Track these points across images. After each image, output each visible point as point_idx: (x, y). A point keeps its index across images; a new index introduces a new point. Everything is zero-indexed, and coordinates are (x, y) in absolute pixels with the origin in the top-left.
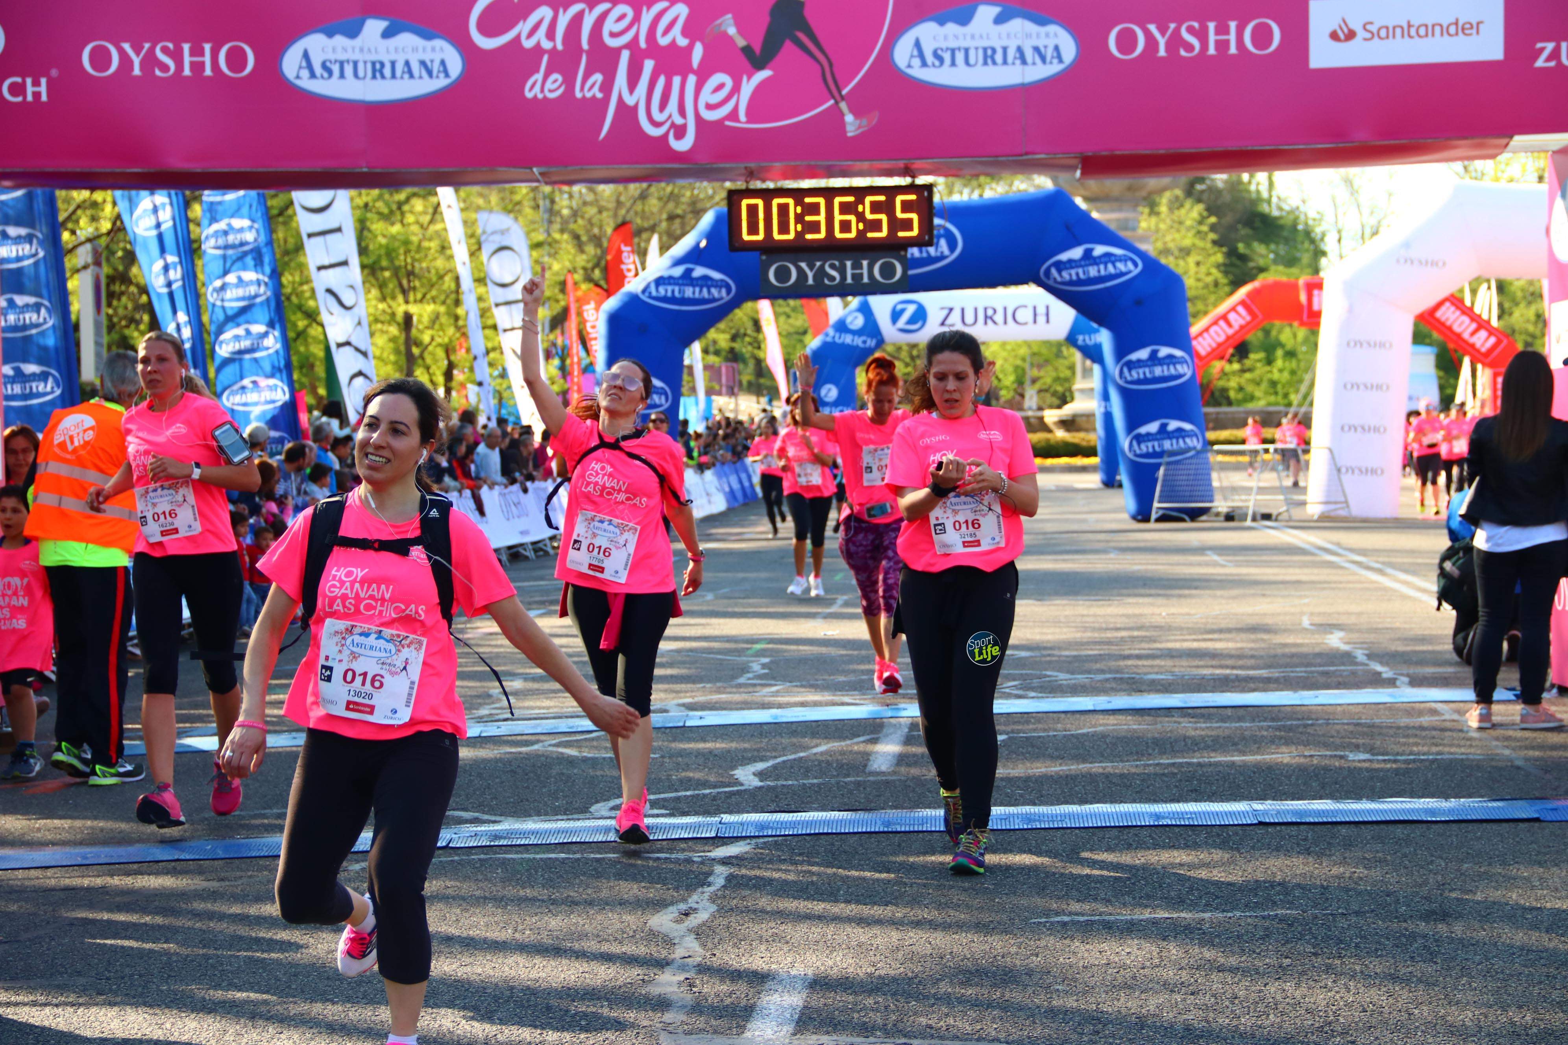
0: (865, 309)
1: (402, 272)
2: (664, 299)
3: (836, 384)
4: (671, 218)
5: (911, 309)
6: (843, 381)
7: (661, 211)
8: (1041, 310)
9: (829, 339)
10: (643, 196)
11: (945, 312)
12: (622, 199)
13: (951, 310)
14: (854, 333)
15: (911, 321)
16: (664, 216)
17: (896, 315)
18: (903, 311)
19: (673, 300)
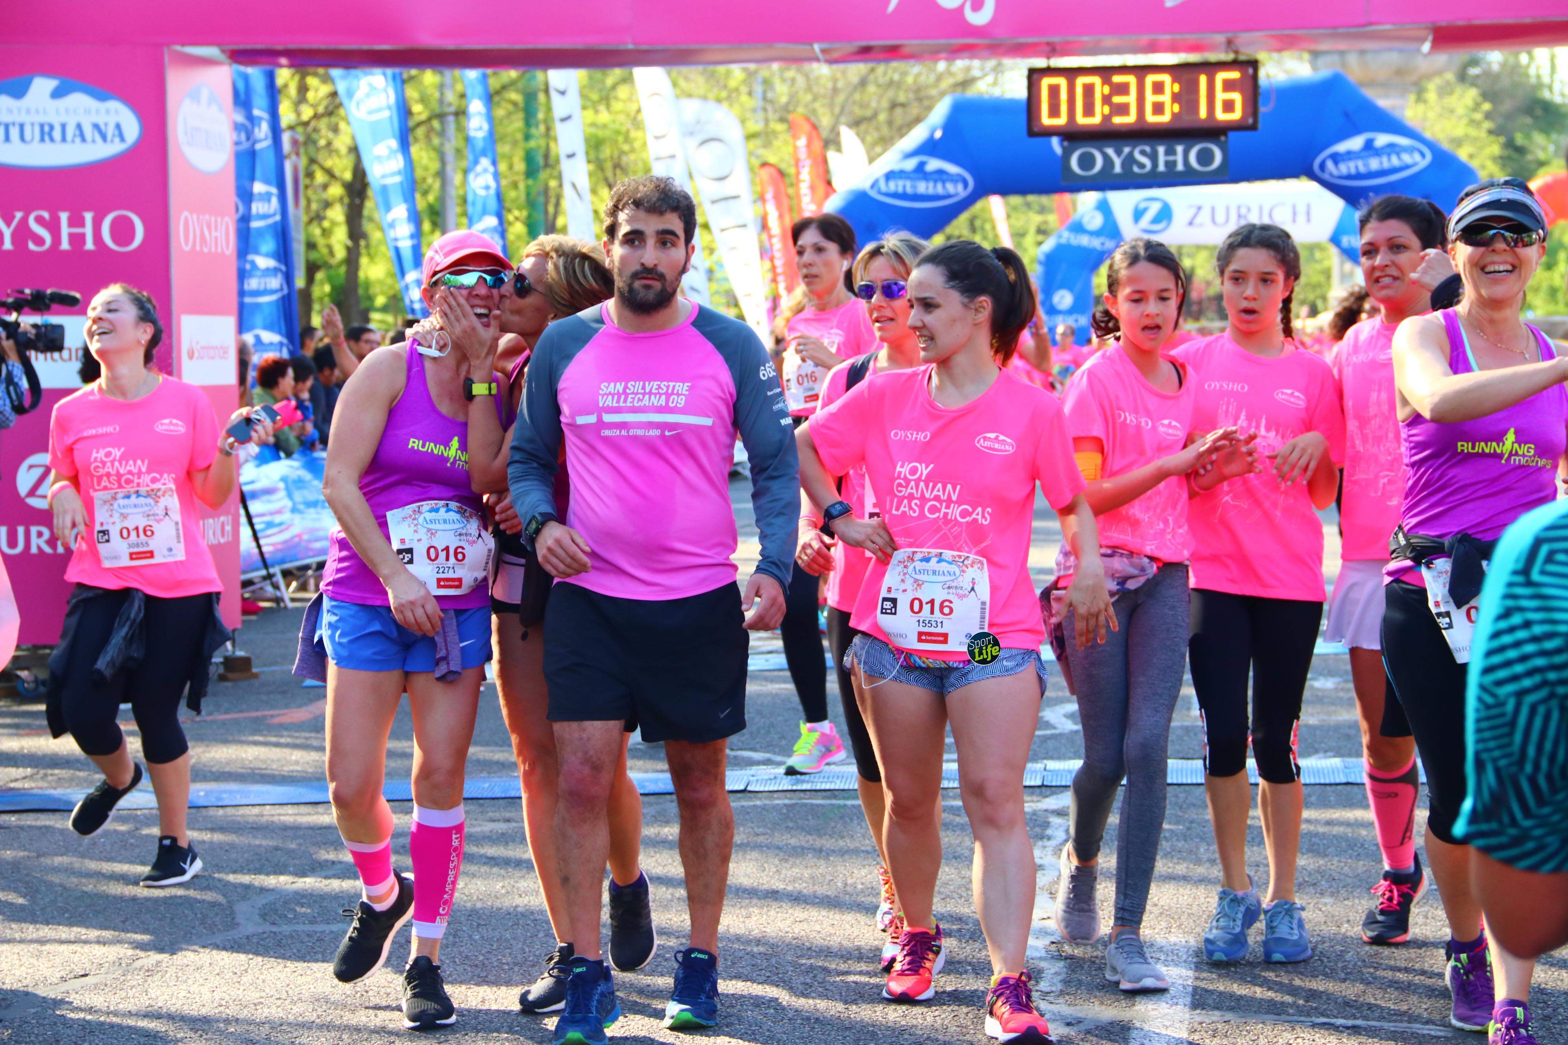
0: (1104, 207)
1: (609, 165)
2: (895, 195)
3: (1071, 289)
4: (894, 106)
5: (1155, 207)
6: (1079, 286)
7: (881, 97)
8: (1301, 209)
9: (1063, 241)
10: (863, 83)
11: (1193, 211)
12: (840, 85)
13: (1199, 208)
14: (1092, 234)
15: (1156, 220)
16: (885, 104)
17: (1138, 215)
18: (1145, 210)
19: (904, 196)
